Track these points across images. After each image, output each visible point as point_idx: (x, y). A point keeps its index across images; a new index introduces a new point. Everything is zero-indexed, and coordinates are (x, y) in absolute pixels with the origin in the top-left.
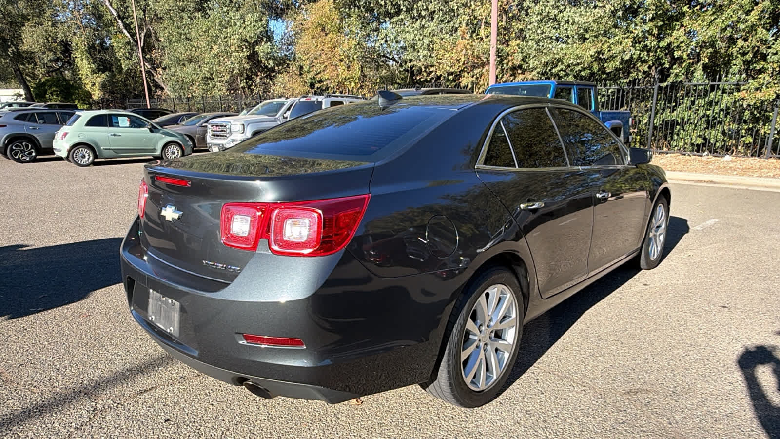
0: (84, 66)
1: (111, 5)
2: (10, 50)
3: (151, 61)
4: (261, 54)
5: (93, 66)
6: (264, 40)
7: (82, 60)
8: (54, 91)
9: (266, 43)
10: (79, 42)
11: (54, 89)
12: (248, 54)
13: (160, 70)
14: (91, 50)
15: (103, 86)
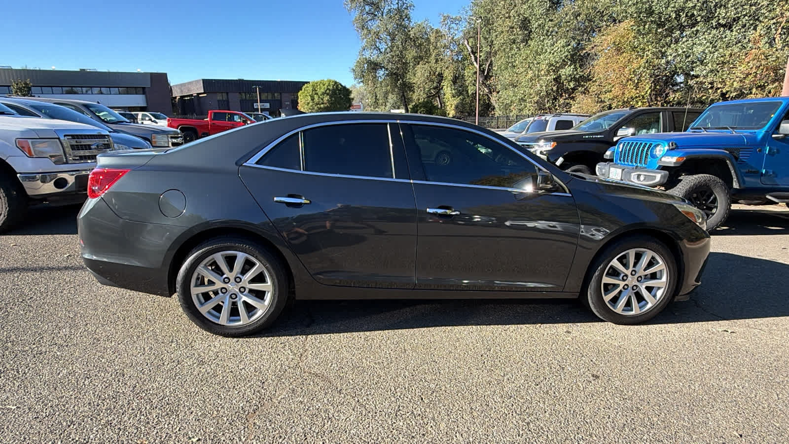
0: (448, 90)
1: (468, 44)
2: (399, 82)
3: (489, 87)
4: (563, 77)
5: (453, 92)
6: (569, 63)
7: (447, 87)
8: (422, 111)
9: (570, 66)
10: (448, 74)
11: (422, 109)
12: (555, 77)
13: (495, 94)
14: (455, 80)
15: (457, 107)
